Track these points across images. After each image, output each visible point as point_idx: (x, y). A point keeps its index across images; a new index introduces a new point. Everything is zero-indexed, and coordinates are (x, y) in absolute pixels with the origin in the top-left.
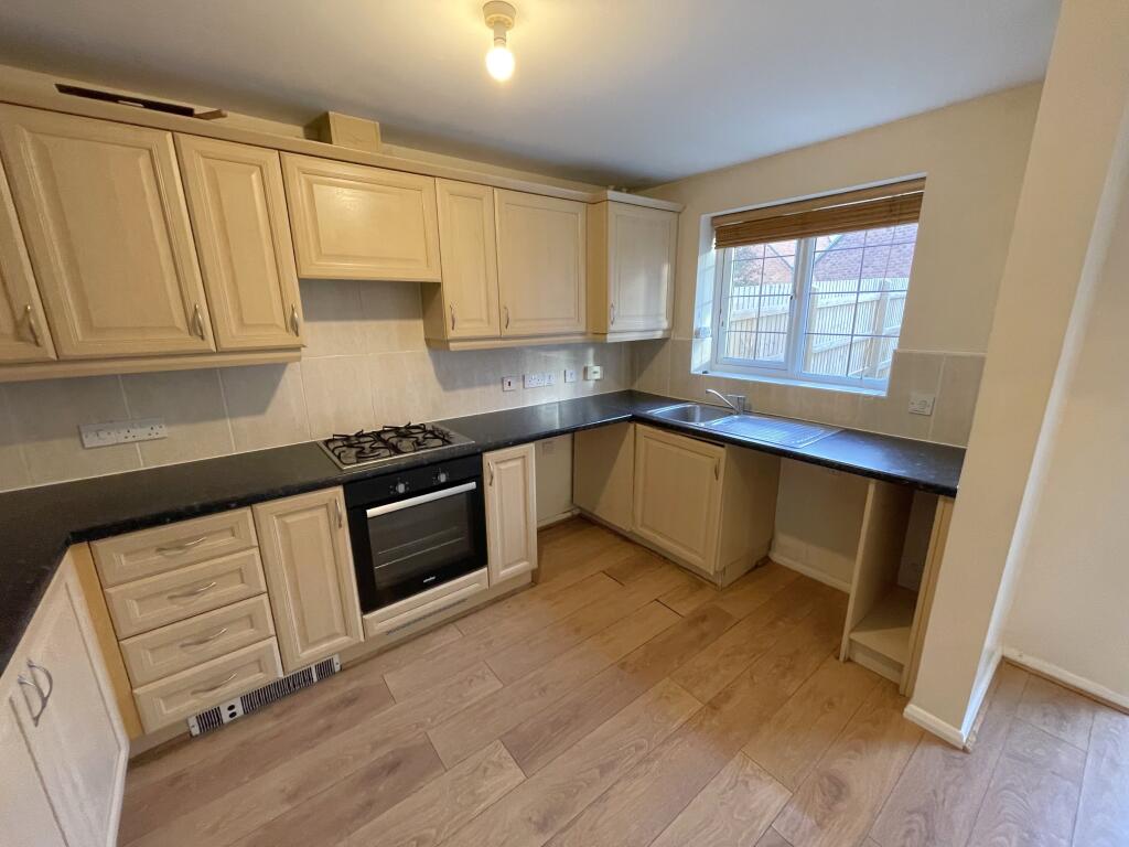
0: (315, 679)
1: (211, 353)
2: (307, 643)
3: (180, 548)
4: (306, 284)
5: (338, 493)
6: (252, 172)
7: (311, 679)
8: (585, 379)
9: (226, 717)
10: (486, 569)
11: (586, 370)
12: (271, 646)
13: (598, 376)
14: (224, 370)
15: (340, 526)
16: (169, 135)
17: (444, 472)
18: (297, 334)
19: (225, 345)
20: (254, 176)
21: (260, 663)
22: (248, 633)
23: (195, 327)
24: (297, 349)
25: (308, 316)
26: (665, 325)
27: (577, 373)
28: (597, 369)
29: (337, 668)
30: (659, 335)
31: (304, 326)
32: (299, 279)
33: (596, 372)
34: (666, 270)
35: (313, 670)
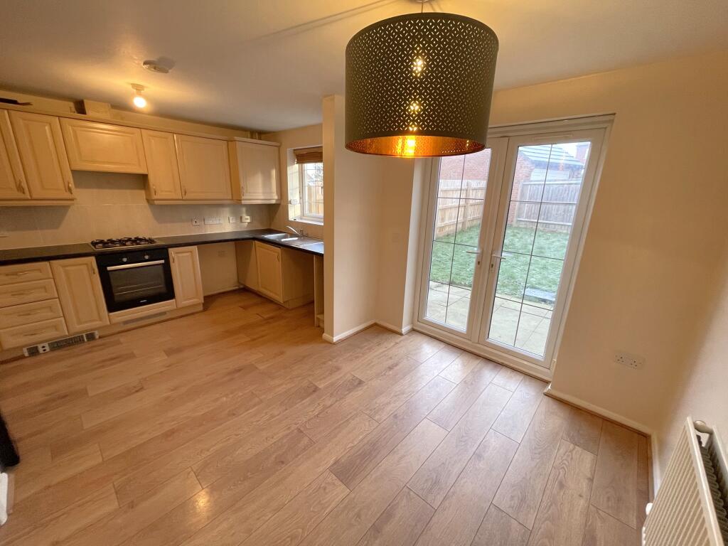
0: (86, 340)
1: (28, 200)
2: (80, 322)
3: (17, 275)
4: (74, 172)
5: (93, 260)
6: (45, 126)
7: (83, 340)
8: (241, 222)
9: (41, 350)
10: (174, 300)
11: (241, 218)
12: (61, 321)
13: (249, 221)
14: (35, 207)
15: (94, 273)
16: (6, 112)
17: (147, 254)
18: (71, 193)
19: (35, 196)
20: (47, 128)
21: (56, 327)
22: (50, 314)
23: (20, 189)
24: (72, 200)
25: (77, 185)
26: (276, 197)
27: (236, 219)
28: (248, 217)
29: (97, 337)
30: (273, 202)
31: (74, 190)
32: (72, 171)
33: (247, 219)
34: (274, 172)
35: (85, 336)
